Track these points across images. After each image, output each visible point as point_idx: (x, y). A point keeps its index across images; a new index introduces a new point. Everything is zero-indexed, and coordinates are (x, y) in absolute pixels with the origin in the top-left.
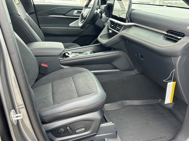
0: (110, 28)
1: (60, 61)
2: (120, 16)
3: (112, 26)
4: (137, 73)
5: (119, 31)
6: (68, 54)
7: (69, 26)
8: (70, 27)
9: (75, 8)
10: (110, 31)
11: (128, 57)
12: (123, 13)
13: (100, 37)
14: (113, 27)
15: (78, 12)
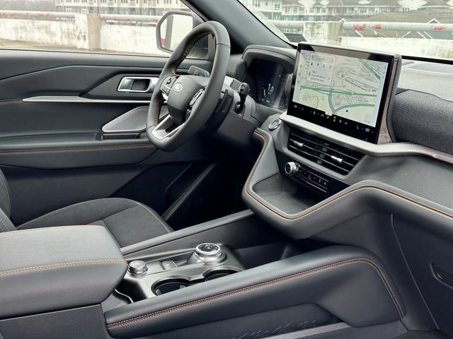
0: (286, 151)
1: (109, 320)
2: (340, 114)
3: (297, 146)
4: (412, 327)
5: (344, 173)
6: (133, 271)
7: (101, 135)
8: (105, 138)
9: (123, 69)
10: (292, 165)
11: (383, 275)
12: (355, 102)
13: (254, 189)
14: (303, 148)
15: (136, 81)
